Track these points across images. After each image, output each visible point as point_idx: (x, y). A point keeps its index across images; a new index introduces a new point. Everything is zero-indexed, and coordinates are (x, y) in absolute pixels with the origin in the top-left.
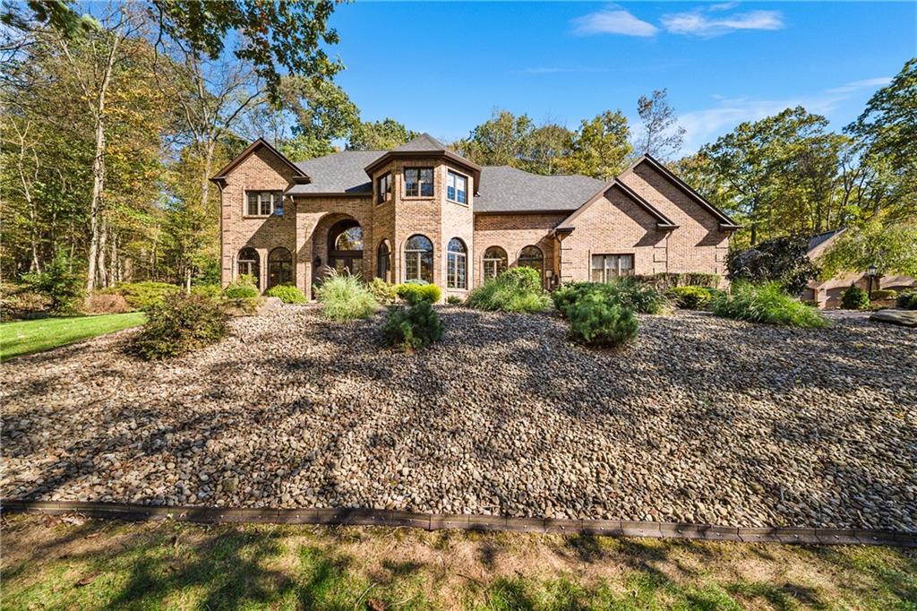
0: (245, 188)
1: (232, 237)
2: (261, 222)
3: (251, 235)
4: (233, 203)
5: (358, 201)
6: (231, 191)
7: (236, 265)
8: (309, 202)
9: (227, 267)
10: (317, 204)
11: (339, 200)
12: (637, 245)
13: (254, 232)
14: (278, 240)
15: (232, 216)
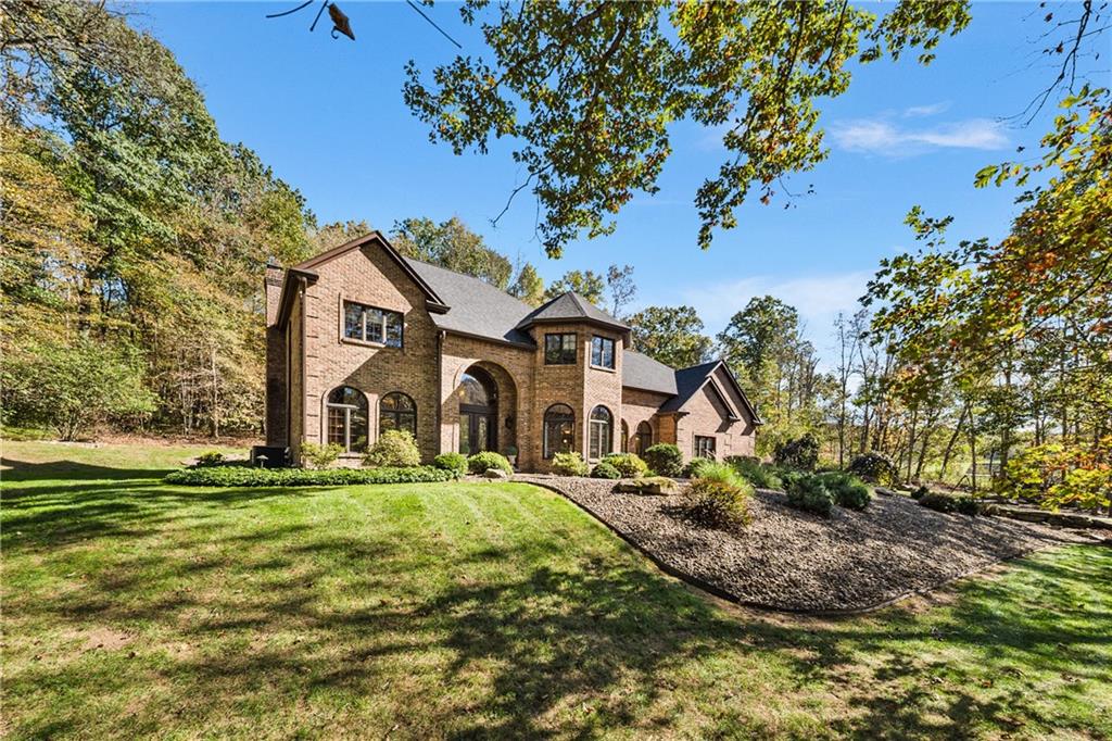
0: (343, 297)
1: (320, 367)
2: (370, 353)
3: (354, 368)
4: (322, 315)
5: (515, 352)
6: (320, 296)
7: (325, 410)
8: (459, 342)
9: (313, 413)
10: (468, 346)
11: (494, 347)
12: (717, 431)
13: (358, 366)
14: (397, 383)
15: (321, 336)
